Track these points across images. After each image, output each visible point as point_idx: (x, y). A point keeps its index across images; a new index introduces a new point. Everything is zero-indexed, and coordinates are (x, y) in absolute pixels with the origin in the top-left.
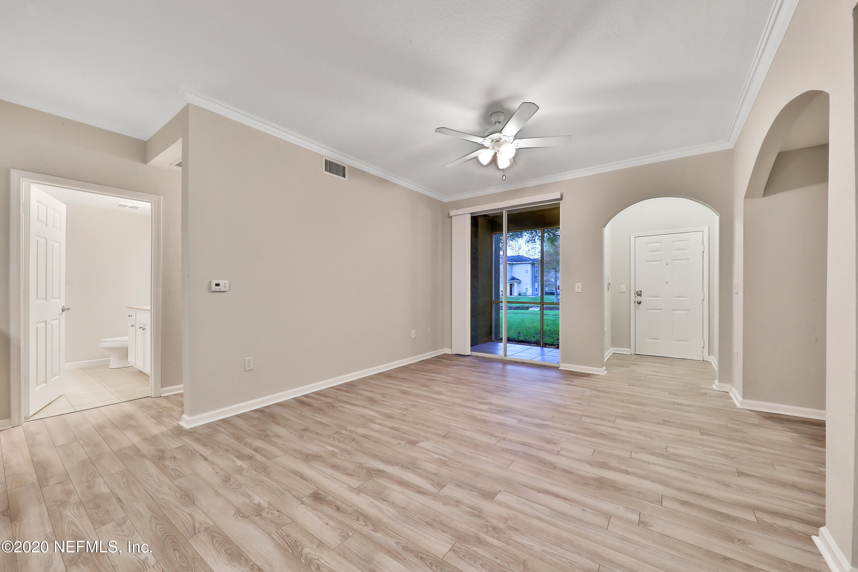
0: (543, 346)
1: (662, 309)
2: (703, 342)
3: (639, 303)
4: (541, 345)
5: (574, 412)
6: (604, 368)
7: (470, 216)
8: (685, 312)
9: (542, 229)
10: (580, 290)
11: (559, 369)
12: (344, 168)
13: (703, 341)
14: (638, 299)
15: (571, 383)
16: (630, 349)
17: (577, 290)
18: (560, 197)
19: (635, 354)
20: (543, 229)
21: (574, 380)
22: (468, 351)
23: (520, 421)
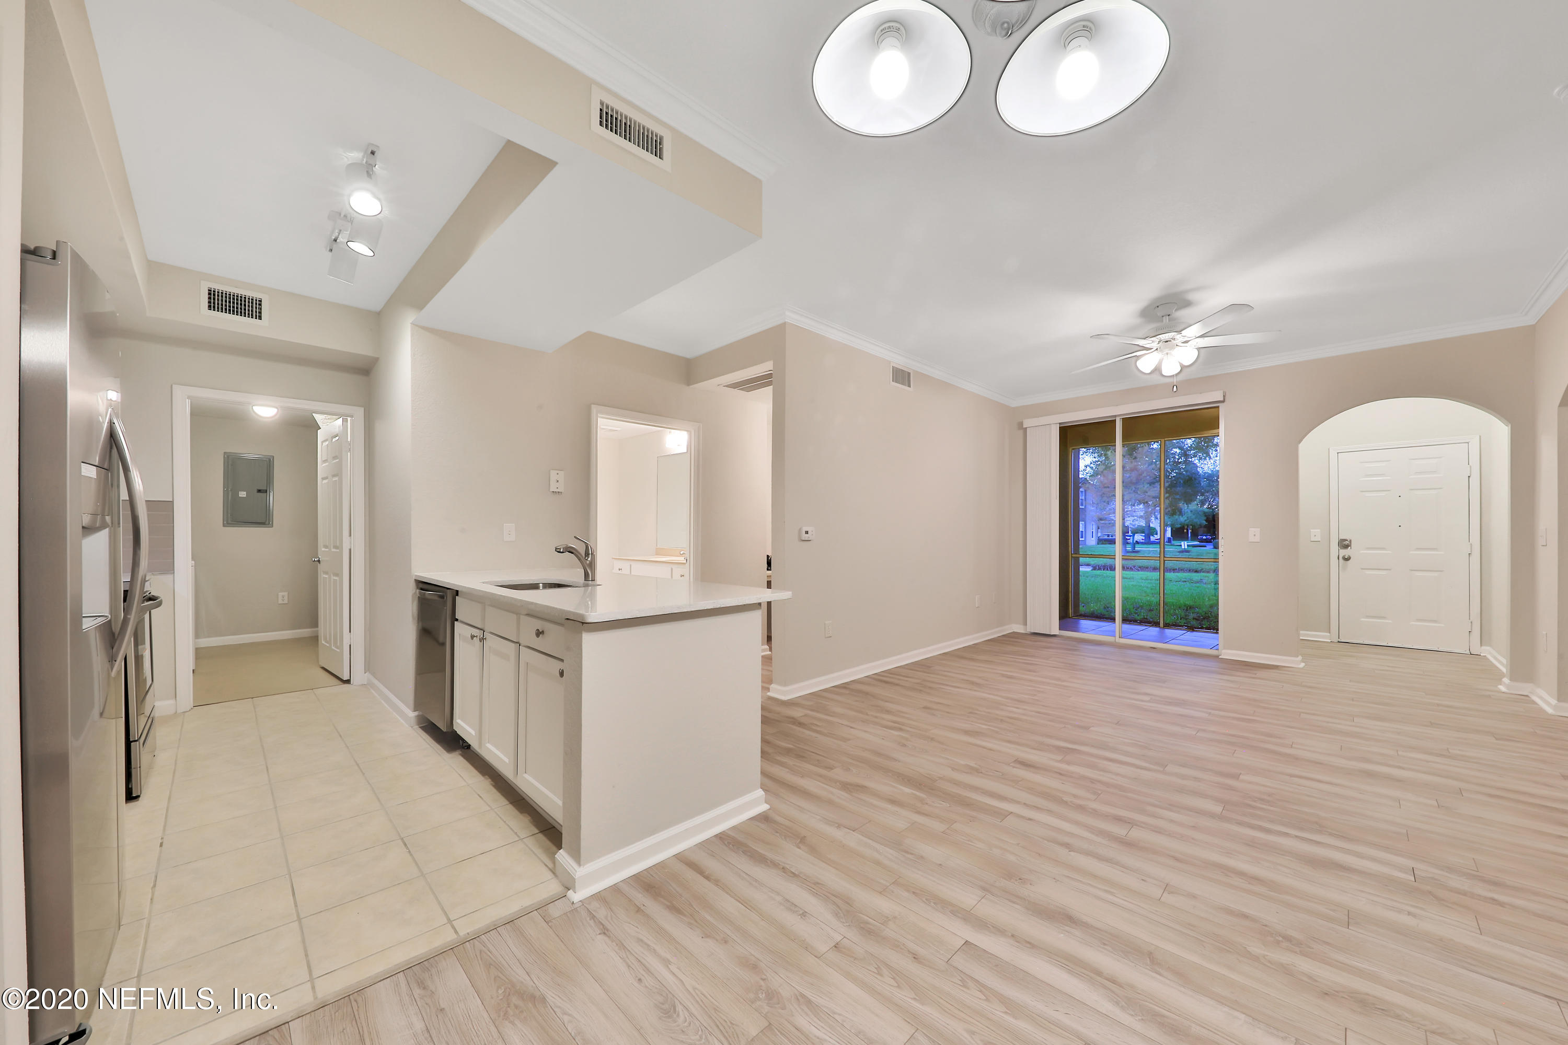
0: (1164, 626)
1: (1390, 570)
2: (1470, 624)
3: (1347, 559)
4: (1162, 625)
5: (1283, 708)
6: (1300, 658)
7: (1058, 426)
8: (1436, 574)
9: (1163, 440)
10: (1257, 539)
11: (1220, 657)
12: (909, 374)
13: (1470, 621)
14: (1344, 552)
15: (1254, 676)
16: (1330, 633)
17: (1252, 539)
18: (1222, 399)
19: (1339, 642)
20: (1165, 441)
21: (1255, 672)
22: (1055, 629)
23: (1210, 714)
